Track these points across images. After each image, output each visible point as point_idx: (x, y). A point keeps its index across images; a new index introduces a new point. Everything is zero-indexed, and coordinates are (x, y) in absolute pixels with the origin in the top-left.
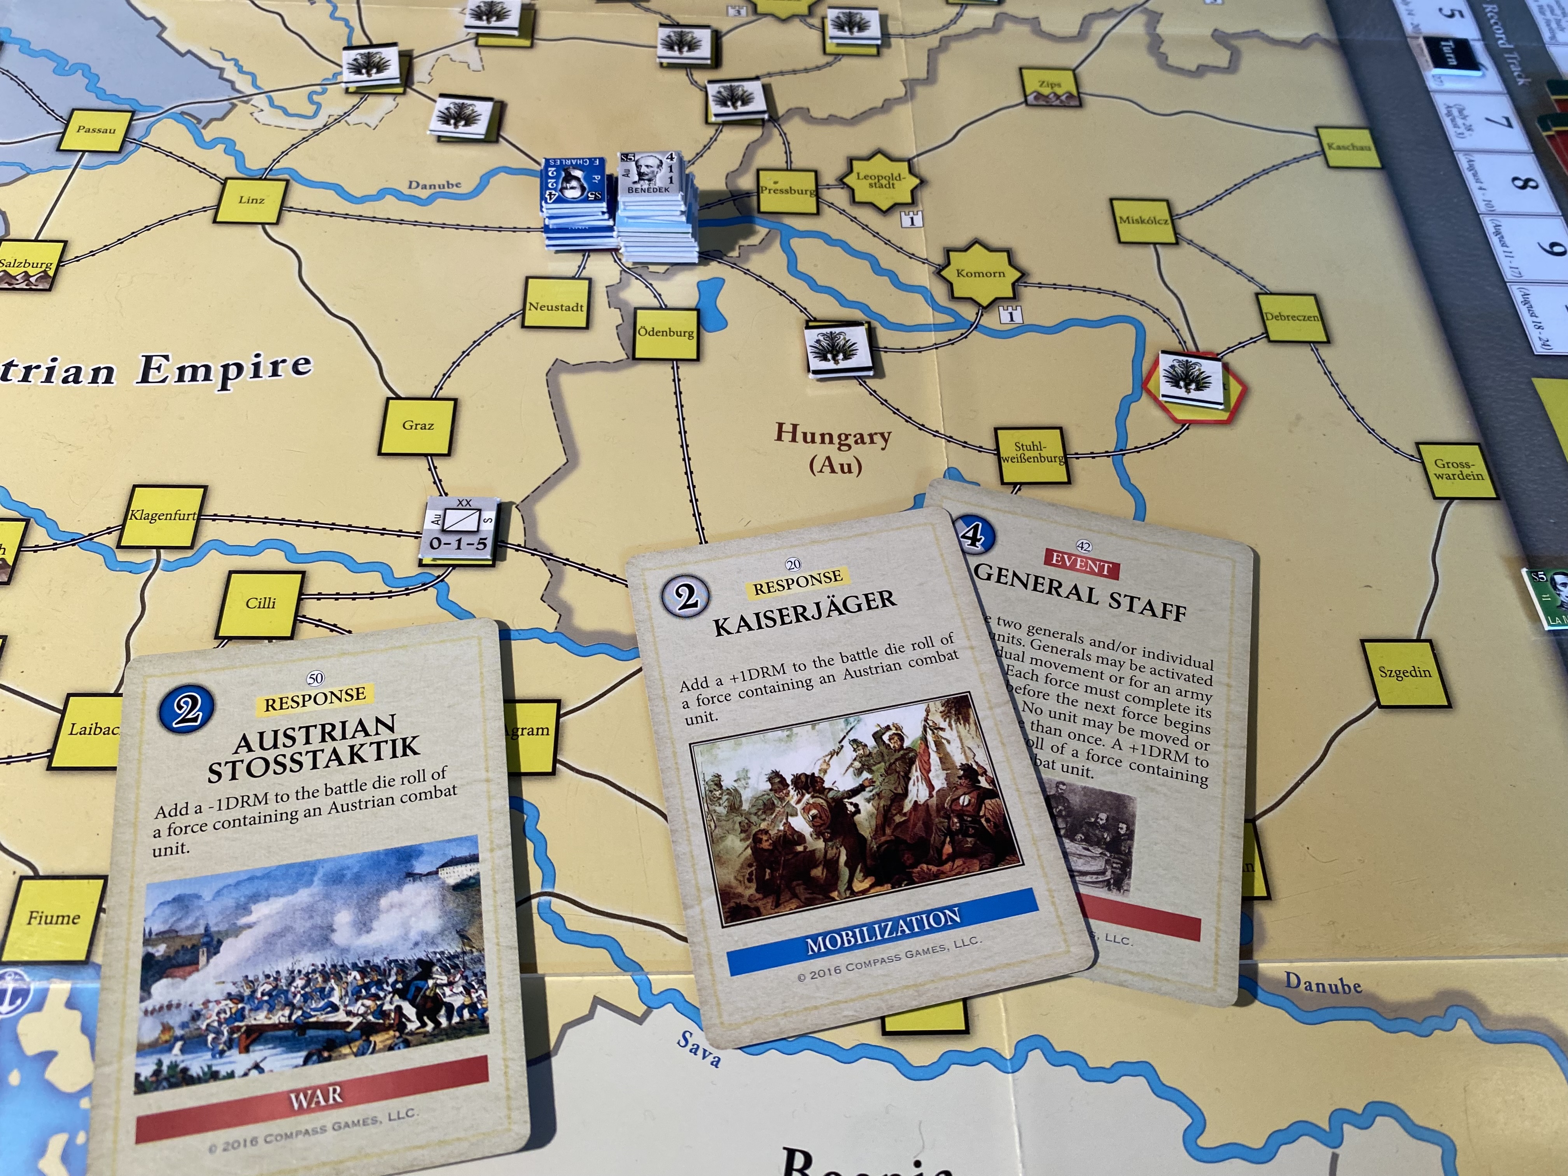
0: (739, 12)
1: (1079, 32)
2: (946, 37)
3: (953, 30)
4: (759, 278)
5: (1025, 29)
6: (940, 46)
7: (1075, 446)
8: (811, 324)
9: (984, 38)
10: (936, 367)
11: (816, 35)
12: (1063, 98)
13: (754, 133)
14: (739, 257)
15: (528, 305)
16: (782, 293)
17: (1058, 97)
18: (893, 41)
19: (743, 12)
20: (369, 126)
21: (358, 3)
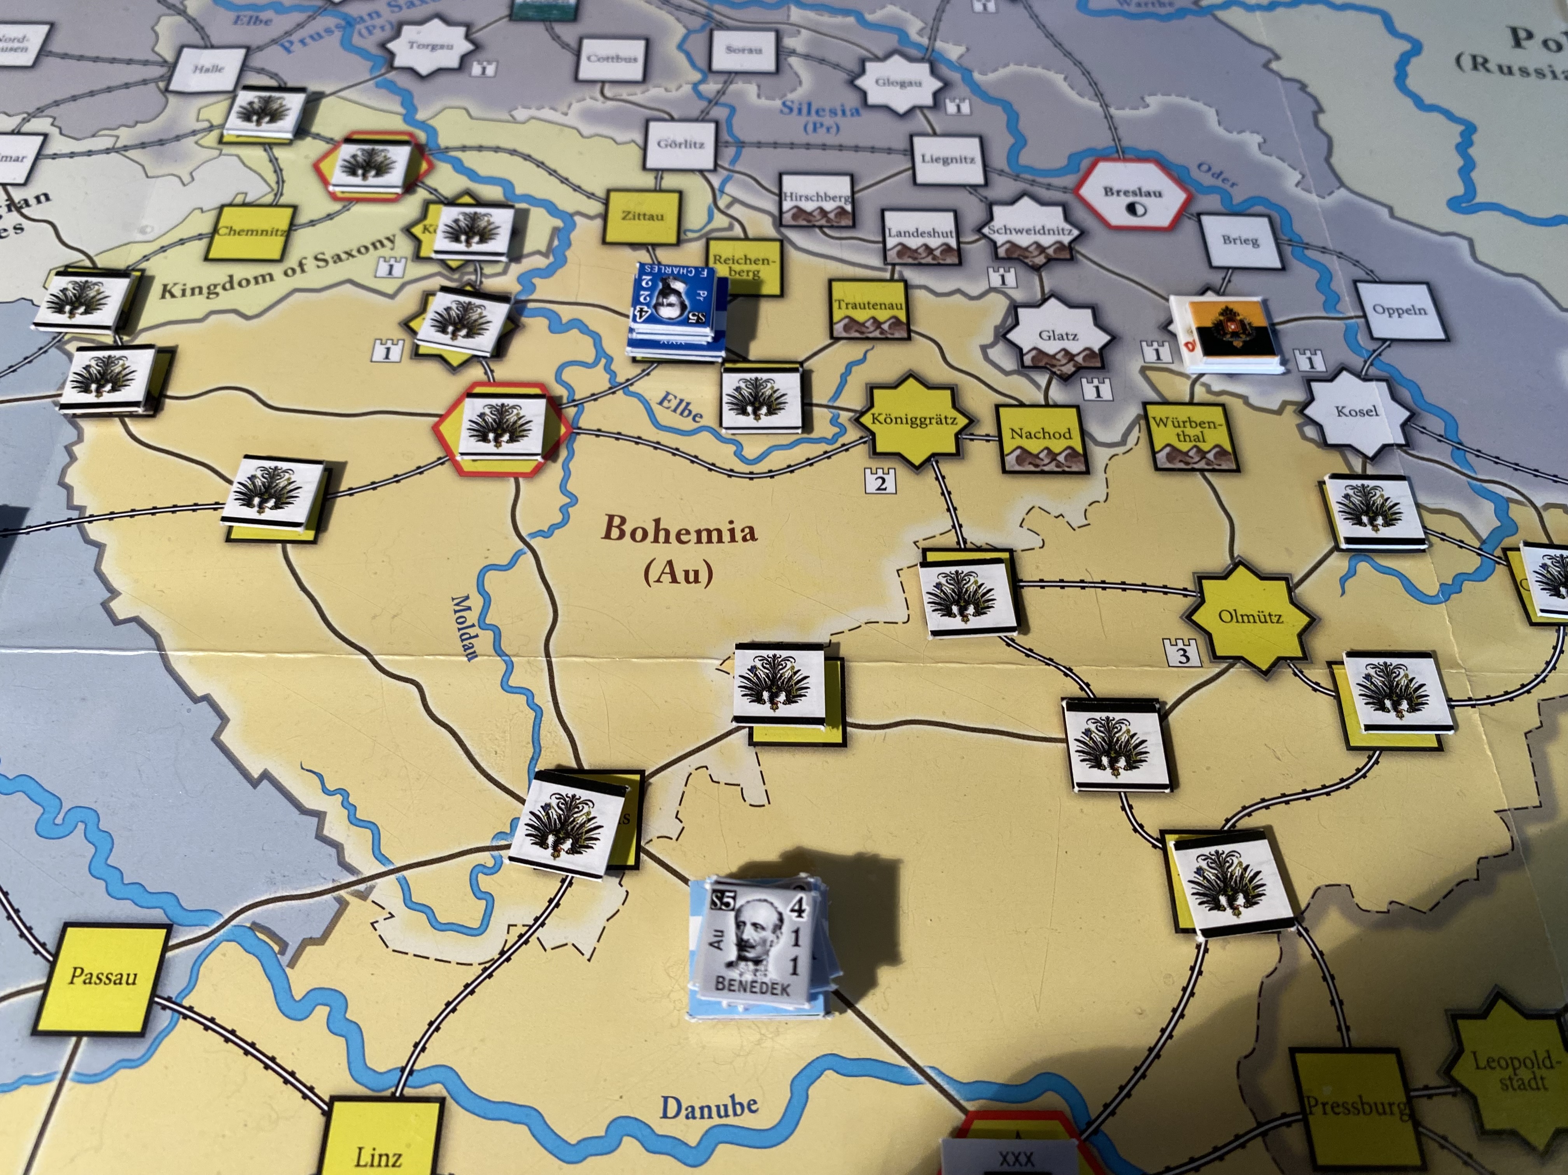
0: (1188, 657)
2: (1546, 701)
3: (1554, 686)
6: (1542, 725)
11: (1327, 702)
19: (1194, 656)
20: (583, 954)
21: (548, 655)
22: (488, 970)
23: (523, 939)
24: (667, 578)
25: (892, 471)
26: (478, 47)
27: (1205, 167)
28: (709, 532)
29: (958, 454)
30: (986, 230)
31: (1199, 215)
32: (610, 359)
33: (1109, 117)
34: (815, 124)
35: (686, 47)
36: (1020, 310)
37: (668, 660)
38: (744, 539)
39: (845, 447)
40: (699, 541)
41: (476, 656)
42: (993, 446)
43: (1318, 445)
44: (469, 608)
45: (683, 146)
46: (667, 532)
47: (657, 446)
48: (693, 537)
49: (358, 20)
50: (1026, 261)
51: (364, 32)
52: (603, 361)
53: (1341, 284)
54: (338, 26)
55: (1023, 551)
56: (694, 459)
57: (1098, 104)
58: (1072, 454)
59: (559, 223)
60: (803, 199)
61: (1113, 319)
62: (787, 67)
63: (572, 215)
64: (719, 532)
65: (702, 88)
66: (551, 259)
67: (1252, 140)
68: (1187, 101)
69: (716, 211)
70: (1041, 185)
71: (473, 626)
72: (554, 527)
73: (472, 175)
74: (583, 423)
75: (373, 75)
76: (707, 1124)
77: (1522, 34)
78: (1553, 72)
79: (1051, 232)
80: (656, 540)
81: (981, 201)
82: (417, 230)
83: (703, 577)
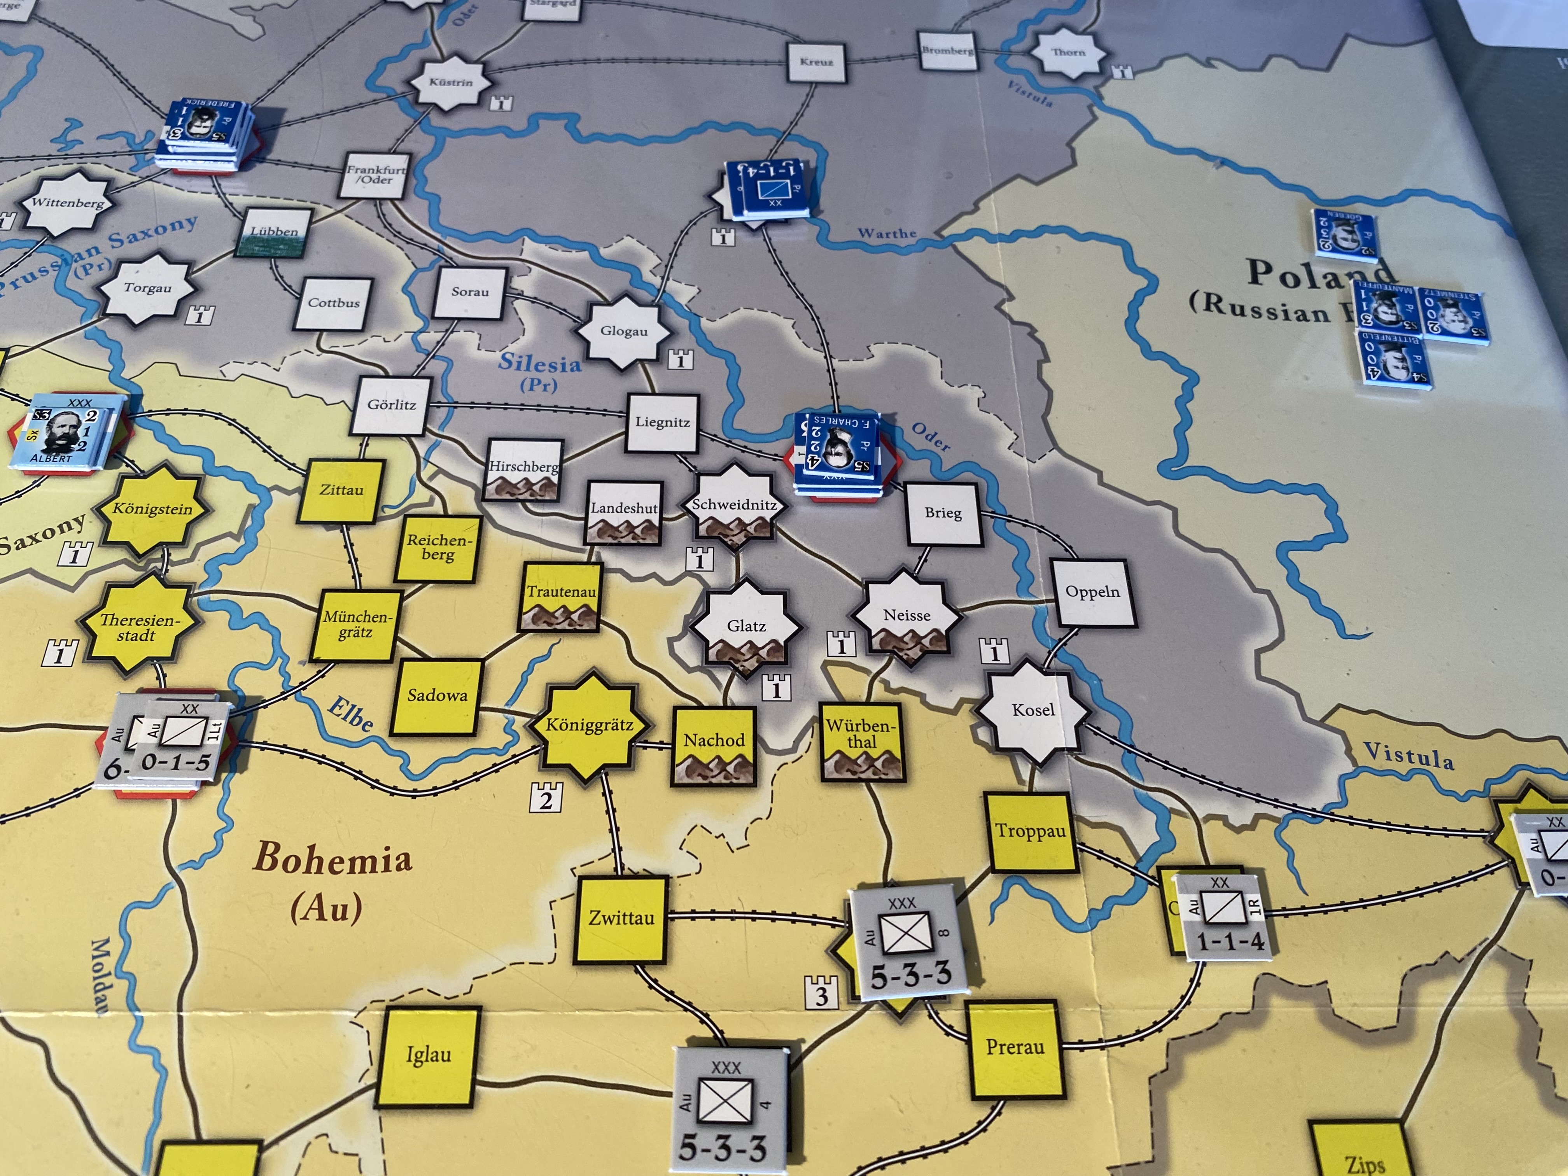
0: (825, 996)
1: (1400, 1017)
2: (1175, 1040)
3: (1189, 1020)
5: (1307, 1012)
6: (1168, 1067)
9: (1241, 1039)
11: (958, 1047)
19: (831, 994)
21: (180, 1007)
24: (314, 914)
25: (559, 786)
26: (197, 289)
27: (919, 428)
28: (363, 859)
29: (629, 766)
30: (690, 505)
31: (906, 483)
32: (286, 659)
33: (831, 370)
34: (533, 380)
35: (410, 289)
36: (713, 597)
37: (301, 1013)
38: (399, 868)
39: (516, 759)
40: (352, 871)
41: (106, 1011)
42: (665, 755)
43: (989, 750)
44: (108, 954)
45: (394, 406)
46: (321, 860)
47: (322, 760)
48: (347, 865)
49: (76, 256)
50: (726, 540)
51: (81, 272)
52: (279, 661)
53: (1037, 564)
54: (52, 266)
55: (679, 877)
56: (357, 775)
57: (823, 354)
58: (742, 763)
59: (254, 499)
60: (510, 468)
61: (803, 607)
62: (513, 311)
63: (269, 490)
64: (374, 859)
65: (422, 337)
66: (242, 542)
67: (973, 394)
68: (912, 350)
69: (418, 483)
70: (752, 452)
71: (110, 974)
72: (207, 856)
73: (173, 444)
75: (84, 324)
77: (1261, 268)
78: (1285, 312)
79: (755, 506)
80: (308, 871)
81: (690, 470)
82: (107, 510)
83: (351, 913)
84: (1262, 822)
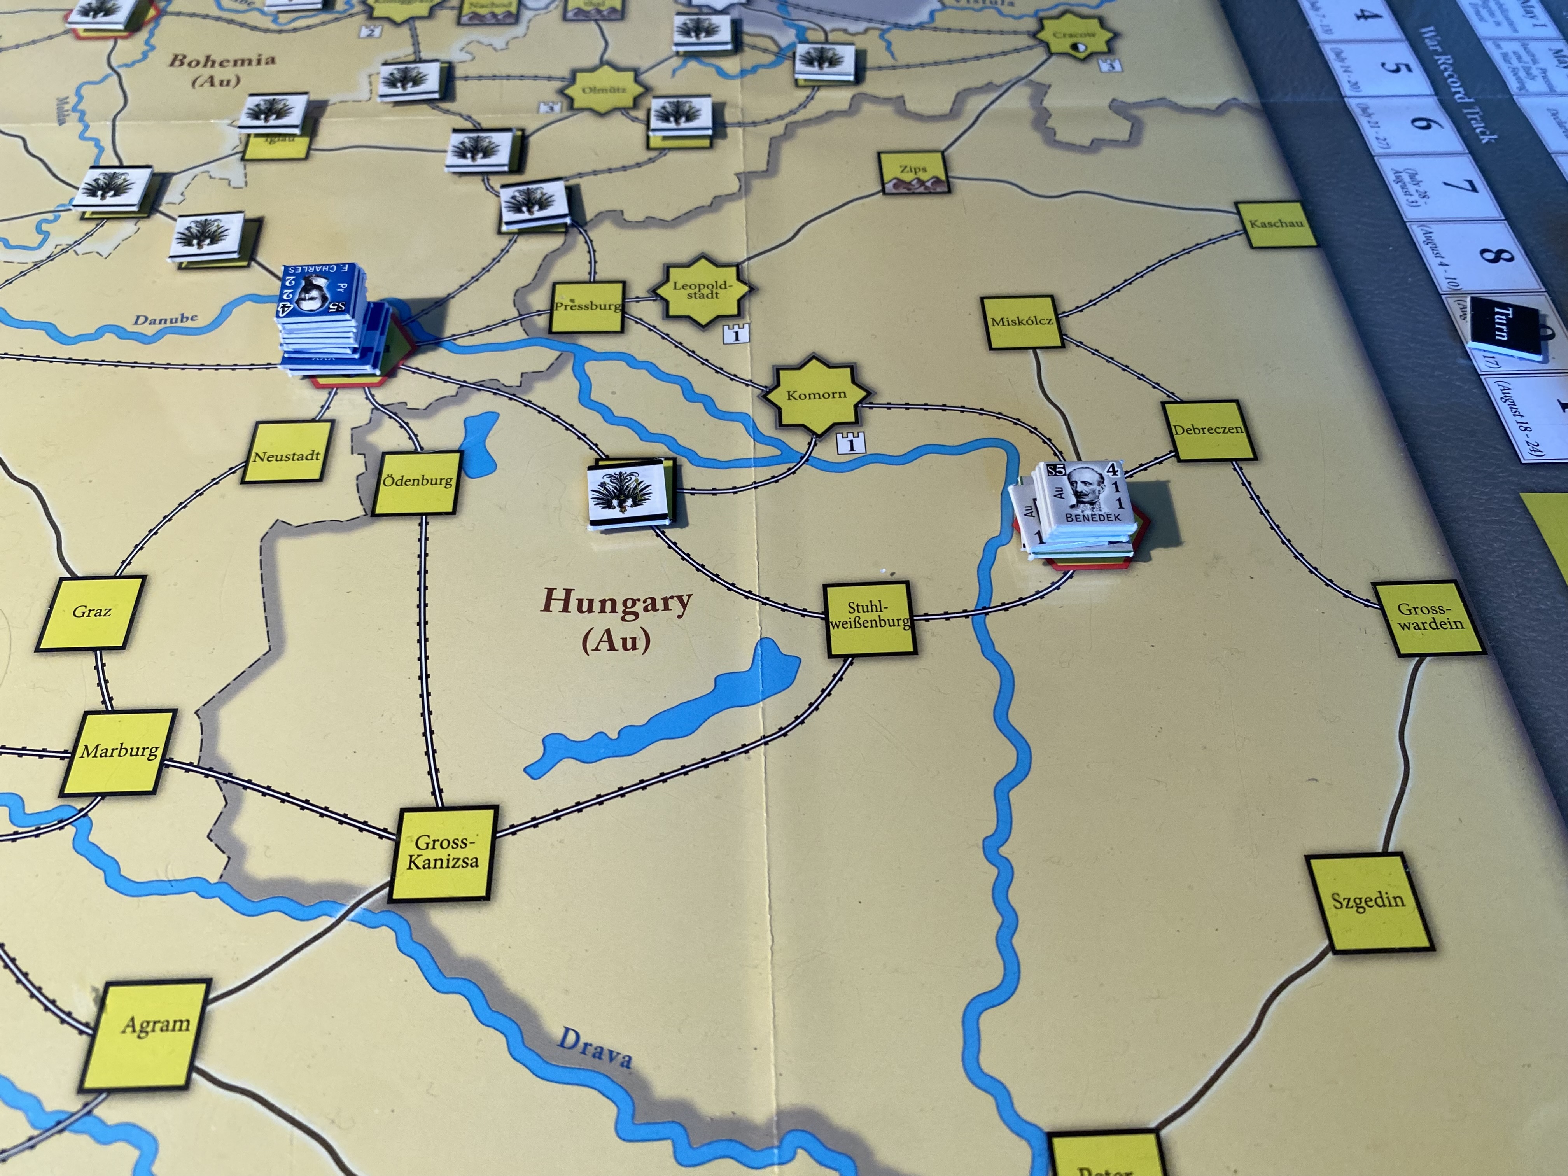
0: (552, 109)
1: (951, 110)
2: (792, 123)
3: (801, 116)
4: (542, 411)
5: (887, 110)
6: (785, 134)
7: (924, 606)
8: (601, 463)
9: (838, 121)
10: (754, 510)
11: (640, 128)
12: (929, 184)
13: (554, 242)
14: (521, 386)
15: (253, 455)
16: (569, 427)
17: (922, 183)
18: (729, 130)
19: (557, 108)
20: (101, 255)
21: (114, 120)
22: (37, 265)
23: (65, 251)
24: (207, 85)
25: (380, 27)
28: (243, 61)
29: (429, 17)
38: (267, 63)
39: (351, 16)
40: (235, 65)
41: (66, 124)
42: (455, 12)
44: (67, 103)
46: (214, 62)
47: (218, 19)
48: (232, 63)
55: (459, 63)
56: (243, 25)
58: (509, 14)
64: (251, 60)
71: (67, 111)
72: (135, 62)
74: (170, 9)
76: (163, 326)
80: (205, 66)
83: (233, 83)
84: (871, 32)
